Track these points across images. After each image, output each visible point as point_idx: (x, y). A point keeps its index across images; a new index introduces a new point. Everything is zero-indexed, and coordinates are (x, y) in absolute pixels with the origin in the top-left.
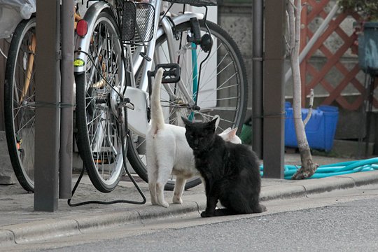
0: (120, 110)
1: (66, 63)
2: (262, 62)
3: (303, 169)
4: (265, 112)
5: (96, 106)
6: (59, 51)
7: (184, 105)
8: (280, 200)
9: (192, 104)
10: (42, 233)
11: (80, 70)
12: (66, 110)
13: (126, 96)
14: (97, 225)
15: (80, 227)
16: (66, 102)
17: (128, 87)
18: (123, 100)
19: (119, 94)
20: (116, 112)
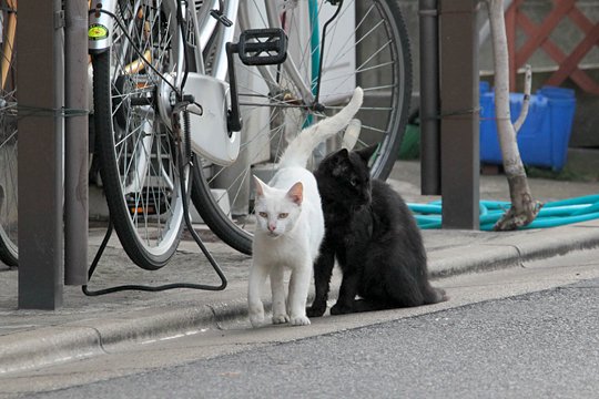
0: (176, 118)
1: (73, 33)
2: (436, 18)
3: (514, 213)
4: (443, 108)
5: (132, 110)
6: (59, 11)
7: (296, 103)
8: (474, 275)
9: (309, 101)
10: (31, 355)
11: (101, 45)
12: (75, 121)
13: (186, 91)
14: (135, 336)
15: (102, 341)
16: (74, 106)
17: (190, 75)
18: (183, 100)
19: (174, 88)
20: (168, 122)
